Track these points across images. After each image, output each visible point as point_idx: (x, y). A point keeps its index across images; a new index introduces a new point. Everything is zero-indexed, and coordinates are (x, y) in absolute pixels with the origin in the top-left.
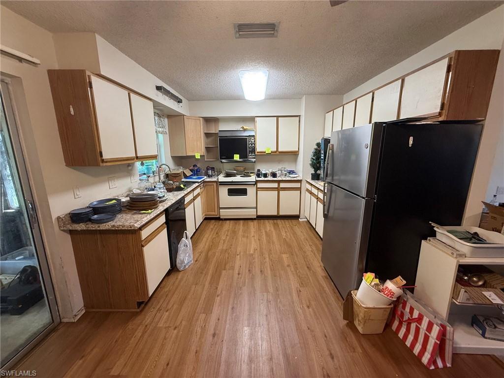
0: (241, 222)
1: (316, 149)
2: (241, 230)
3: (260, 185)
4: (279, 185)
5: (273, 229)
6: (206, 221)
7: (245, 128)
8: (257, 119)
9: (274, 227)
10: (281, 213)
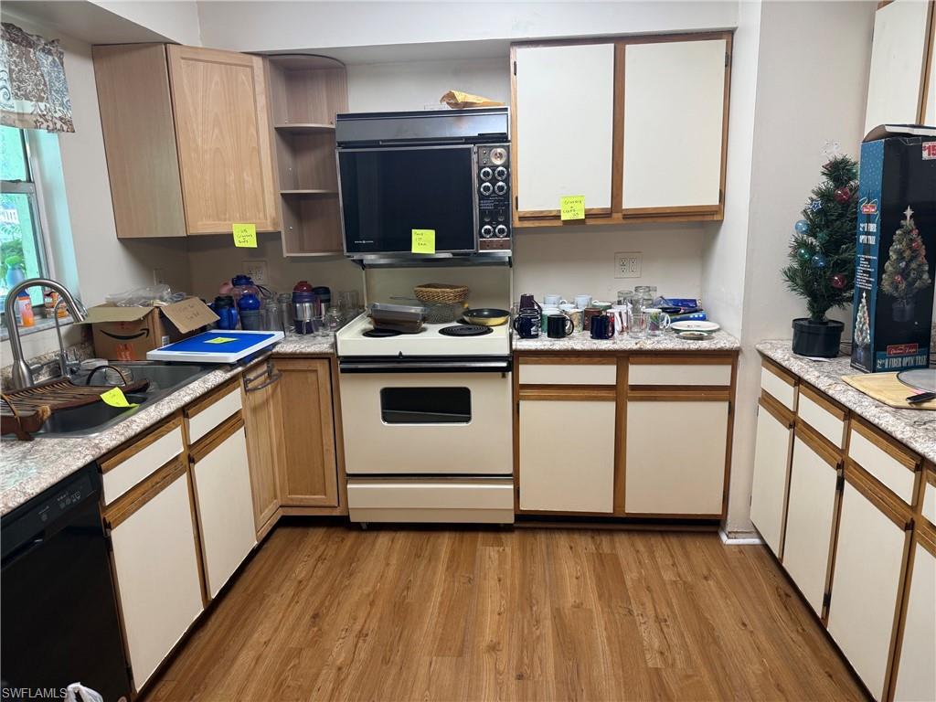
0: (445, 542)
1: (824, 195)
2: (436, 598)
3: (529, 374)
4: (622, 374)
5: (593, 602)
6: (283, 533)
7: (461, 97)
8: (519, 55)
9: (599, 581)
10: (633, 507)
